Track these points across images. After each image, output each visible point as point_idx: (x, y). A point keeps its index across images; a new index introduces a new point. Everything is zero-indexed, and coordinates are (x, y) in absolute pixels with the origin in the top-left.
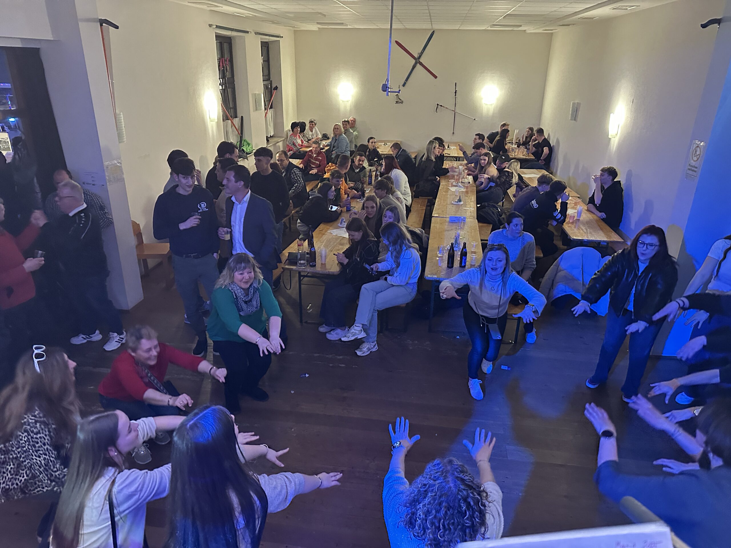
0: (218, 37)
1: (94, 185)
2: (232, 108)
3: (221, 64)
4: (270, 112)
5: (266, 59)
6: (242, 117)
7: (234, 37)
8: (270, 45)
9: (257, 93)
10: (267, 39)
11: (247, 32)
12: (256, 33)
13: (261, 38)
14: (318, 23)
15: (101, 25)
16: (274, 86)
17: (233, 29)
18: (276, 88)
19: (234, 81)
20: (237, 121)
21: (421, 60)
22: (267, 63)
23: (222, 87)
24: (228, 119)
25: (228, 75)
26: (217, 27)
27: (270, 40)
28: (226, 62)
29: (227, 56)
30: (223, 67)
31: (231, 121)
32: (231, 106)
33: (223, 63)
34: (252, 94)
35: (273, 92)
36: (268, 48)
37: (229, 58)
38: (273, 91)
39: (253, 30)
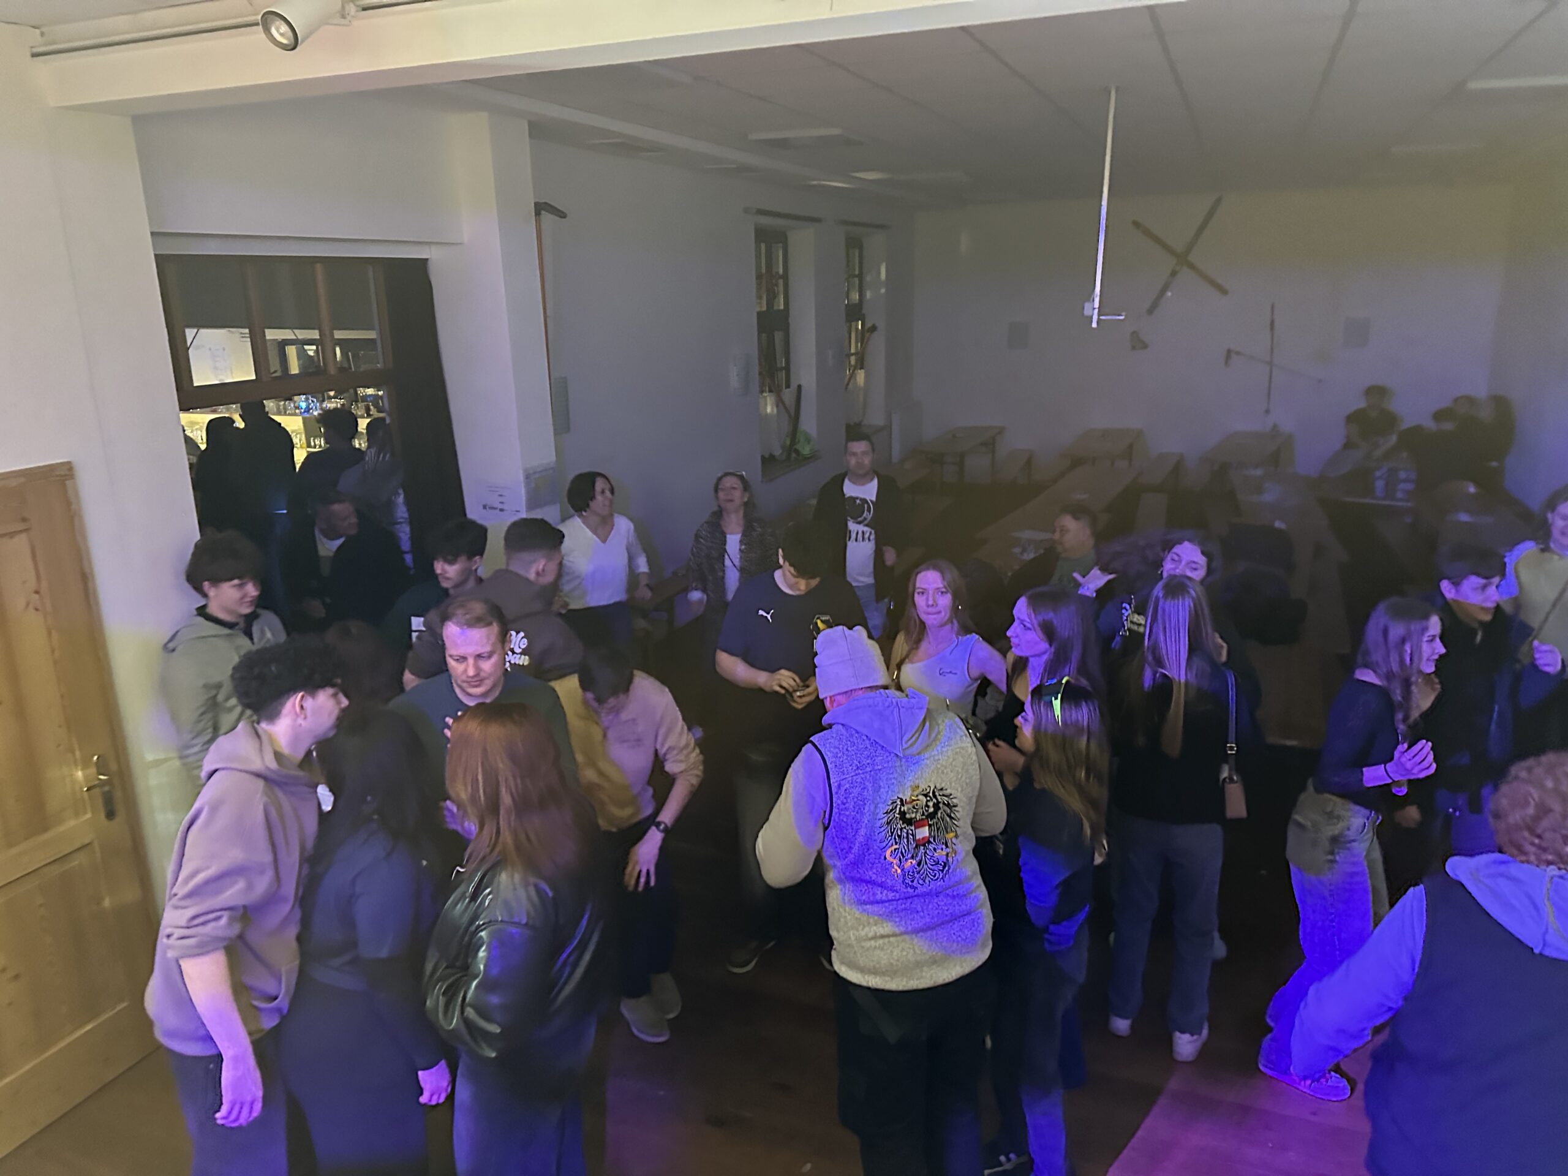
0: (759, 231)
1: (502, 510)
2: (781, 369)
3: (763, 284)
4: (858, 376)
5: (856, 273)
6: (800, 387)
7: (793, 231)
8: (864, 245)
10: (858, 231)
11: (819, 220)
12: (837, 222)
13: (847, 231)
15: (538, 213)
16: (868, 324)
17: (791, 215)
18: (873, 329)
19: (788, 317)
20: (788, 395)
21: (1192, 258)
22: (857, 280)
25: (777, 304)
26: (761, 212)
27: (865, 235)
28: (774, 280)
29: (778, 267)
31: (777, 394)
32: (780, 365)
33: (767, 283)
35: (866, 336)
36: (861, 249)
37: (781, 273)
38: (867, 333)
39: (832, 217)
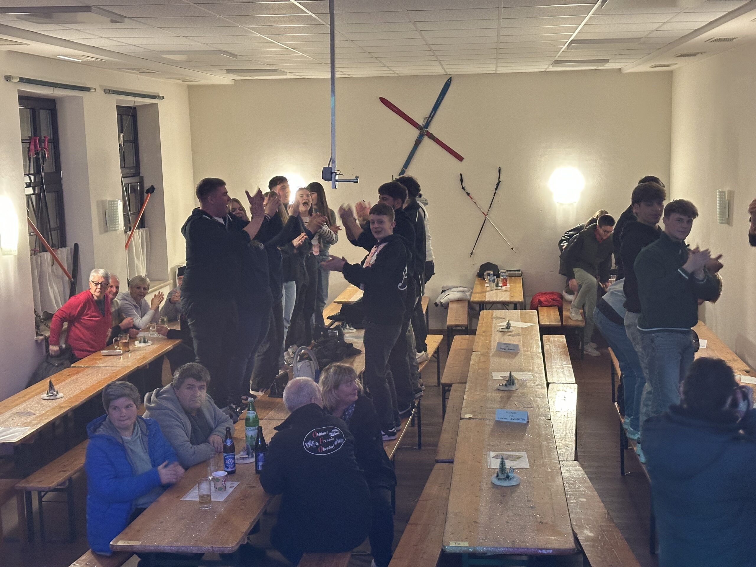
0: (24, 99)
2: (55, 229)
3: (32, 147)
4: (138, 235)
5: (131, 138)
6: (76, 246)
7: (62, 99)
8: (139, 114)
9: (109, 198)
10: (130, 101)
11: (87, 89)
12: (107, 91)
13: (117, 100)
14: (228, 71)
16: (147, 186)
17: (57, 84)
18: (152, 190)
19: (60, 179)
20: (64, 254)
21: (431, 130)
22: (132, 145)
23: (34, 190)
24: (44, 250)
25: (47, 167)
26: (22, 80)
27: (136, 104)
28: (43, 144)
29: (45, 132)
30: (37, 154)
31: (52, 253)
32: (52, 226)
33: (35, 146)
34: (98, 202)
35: (145, 198)
36: (134, 117)
37: (50, 137)
38: (146, 195)
39: (101, 86)
